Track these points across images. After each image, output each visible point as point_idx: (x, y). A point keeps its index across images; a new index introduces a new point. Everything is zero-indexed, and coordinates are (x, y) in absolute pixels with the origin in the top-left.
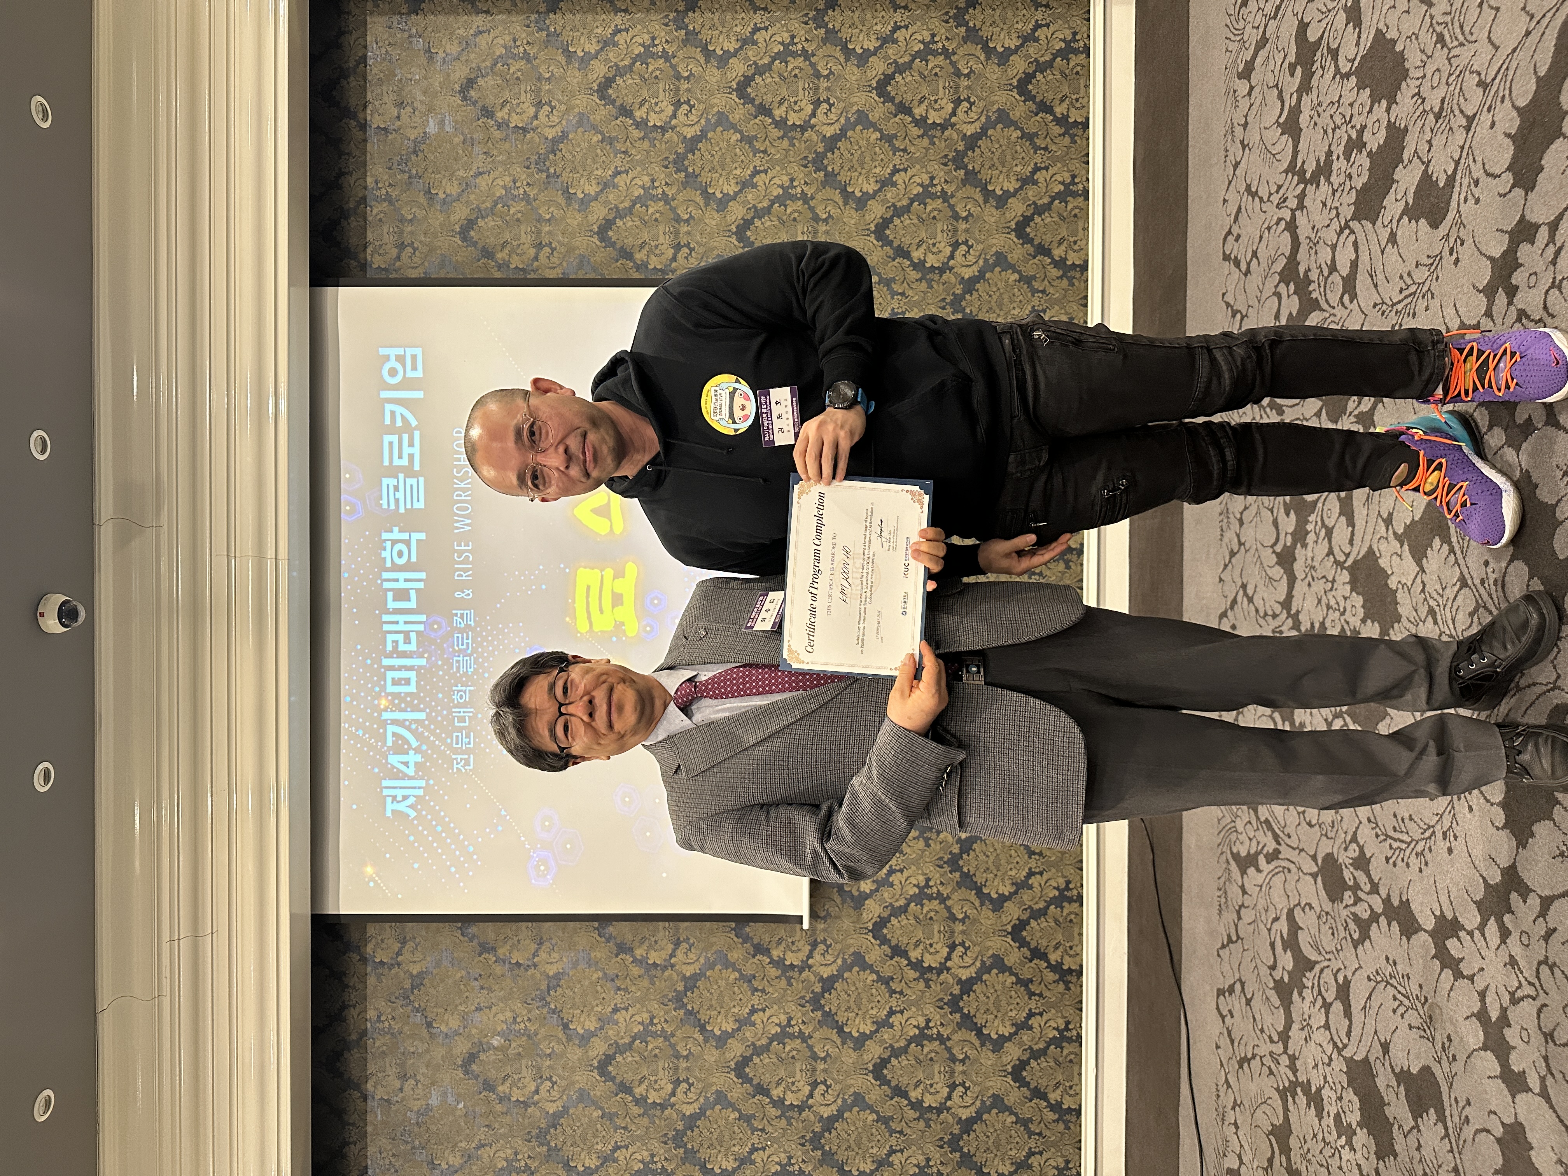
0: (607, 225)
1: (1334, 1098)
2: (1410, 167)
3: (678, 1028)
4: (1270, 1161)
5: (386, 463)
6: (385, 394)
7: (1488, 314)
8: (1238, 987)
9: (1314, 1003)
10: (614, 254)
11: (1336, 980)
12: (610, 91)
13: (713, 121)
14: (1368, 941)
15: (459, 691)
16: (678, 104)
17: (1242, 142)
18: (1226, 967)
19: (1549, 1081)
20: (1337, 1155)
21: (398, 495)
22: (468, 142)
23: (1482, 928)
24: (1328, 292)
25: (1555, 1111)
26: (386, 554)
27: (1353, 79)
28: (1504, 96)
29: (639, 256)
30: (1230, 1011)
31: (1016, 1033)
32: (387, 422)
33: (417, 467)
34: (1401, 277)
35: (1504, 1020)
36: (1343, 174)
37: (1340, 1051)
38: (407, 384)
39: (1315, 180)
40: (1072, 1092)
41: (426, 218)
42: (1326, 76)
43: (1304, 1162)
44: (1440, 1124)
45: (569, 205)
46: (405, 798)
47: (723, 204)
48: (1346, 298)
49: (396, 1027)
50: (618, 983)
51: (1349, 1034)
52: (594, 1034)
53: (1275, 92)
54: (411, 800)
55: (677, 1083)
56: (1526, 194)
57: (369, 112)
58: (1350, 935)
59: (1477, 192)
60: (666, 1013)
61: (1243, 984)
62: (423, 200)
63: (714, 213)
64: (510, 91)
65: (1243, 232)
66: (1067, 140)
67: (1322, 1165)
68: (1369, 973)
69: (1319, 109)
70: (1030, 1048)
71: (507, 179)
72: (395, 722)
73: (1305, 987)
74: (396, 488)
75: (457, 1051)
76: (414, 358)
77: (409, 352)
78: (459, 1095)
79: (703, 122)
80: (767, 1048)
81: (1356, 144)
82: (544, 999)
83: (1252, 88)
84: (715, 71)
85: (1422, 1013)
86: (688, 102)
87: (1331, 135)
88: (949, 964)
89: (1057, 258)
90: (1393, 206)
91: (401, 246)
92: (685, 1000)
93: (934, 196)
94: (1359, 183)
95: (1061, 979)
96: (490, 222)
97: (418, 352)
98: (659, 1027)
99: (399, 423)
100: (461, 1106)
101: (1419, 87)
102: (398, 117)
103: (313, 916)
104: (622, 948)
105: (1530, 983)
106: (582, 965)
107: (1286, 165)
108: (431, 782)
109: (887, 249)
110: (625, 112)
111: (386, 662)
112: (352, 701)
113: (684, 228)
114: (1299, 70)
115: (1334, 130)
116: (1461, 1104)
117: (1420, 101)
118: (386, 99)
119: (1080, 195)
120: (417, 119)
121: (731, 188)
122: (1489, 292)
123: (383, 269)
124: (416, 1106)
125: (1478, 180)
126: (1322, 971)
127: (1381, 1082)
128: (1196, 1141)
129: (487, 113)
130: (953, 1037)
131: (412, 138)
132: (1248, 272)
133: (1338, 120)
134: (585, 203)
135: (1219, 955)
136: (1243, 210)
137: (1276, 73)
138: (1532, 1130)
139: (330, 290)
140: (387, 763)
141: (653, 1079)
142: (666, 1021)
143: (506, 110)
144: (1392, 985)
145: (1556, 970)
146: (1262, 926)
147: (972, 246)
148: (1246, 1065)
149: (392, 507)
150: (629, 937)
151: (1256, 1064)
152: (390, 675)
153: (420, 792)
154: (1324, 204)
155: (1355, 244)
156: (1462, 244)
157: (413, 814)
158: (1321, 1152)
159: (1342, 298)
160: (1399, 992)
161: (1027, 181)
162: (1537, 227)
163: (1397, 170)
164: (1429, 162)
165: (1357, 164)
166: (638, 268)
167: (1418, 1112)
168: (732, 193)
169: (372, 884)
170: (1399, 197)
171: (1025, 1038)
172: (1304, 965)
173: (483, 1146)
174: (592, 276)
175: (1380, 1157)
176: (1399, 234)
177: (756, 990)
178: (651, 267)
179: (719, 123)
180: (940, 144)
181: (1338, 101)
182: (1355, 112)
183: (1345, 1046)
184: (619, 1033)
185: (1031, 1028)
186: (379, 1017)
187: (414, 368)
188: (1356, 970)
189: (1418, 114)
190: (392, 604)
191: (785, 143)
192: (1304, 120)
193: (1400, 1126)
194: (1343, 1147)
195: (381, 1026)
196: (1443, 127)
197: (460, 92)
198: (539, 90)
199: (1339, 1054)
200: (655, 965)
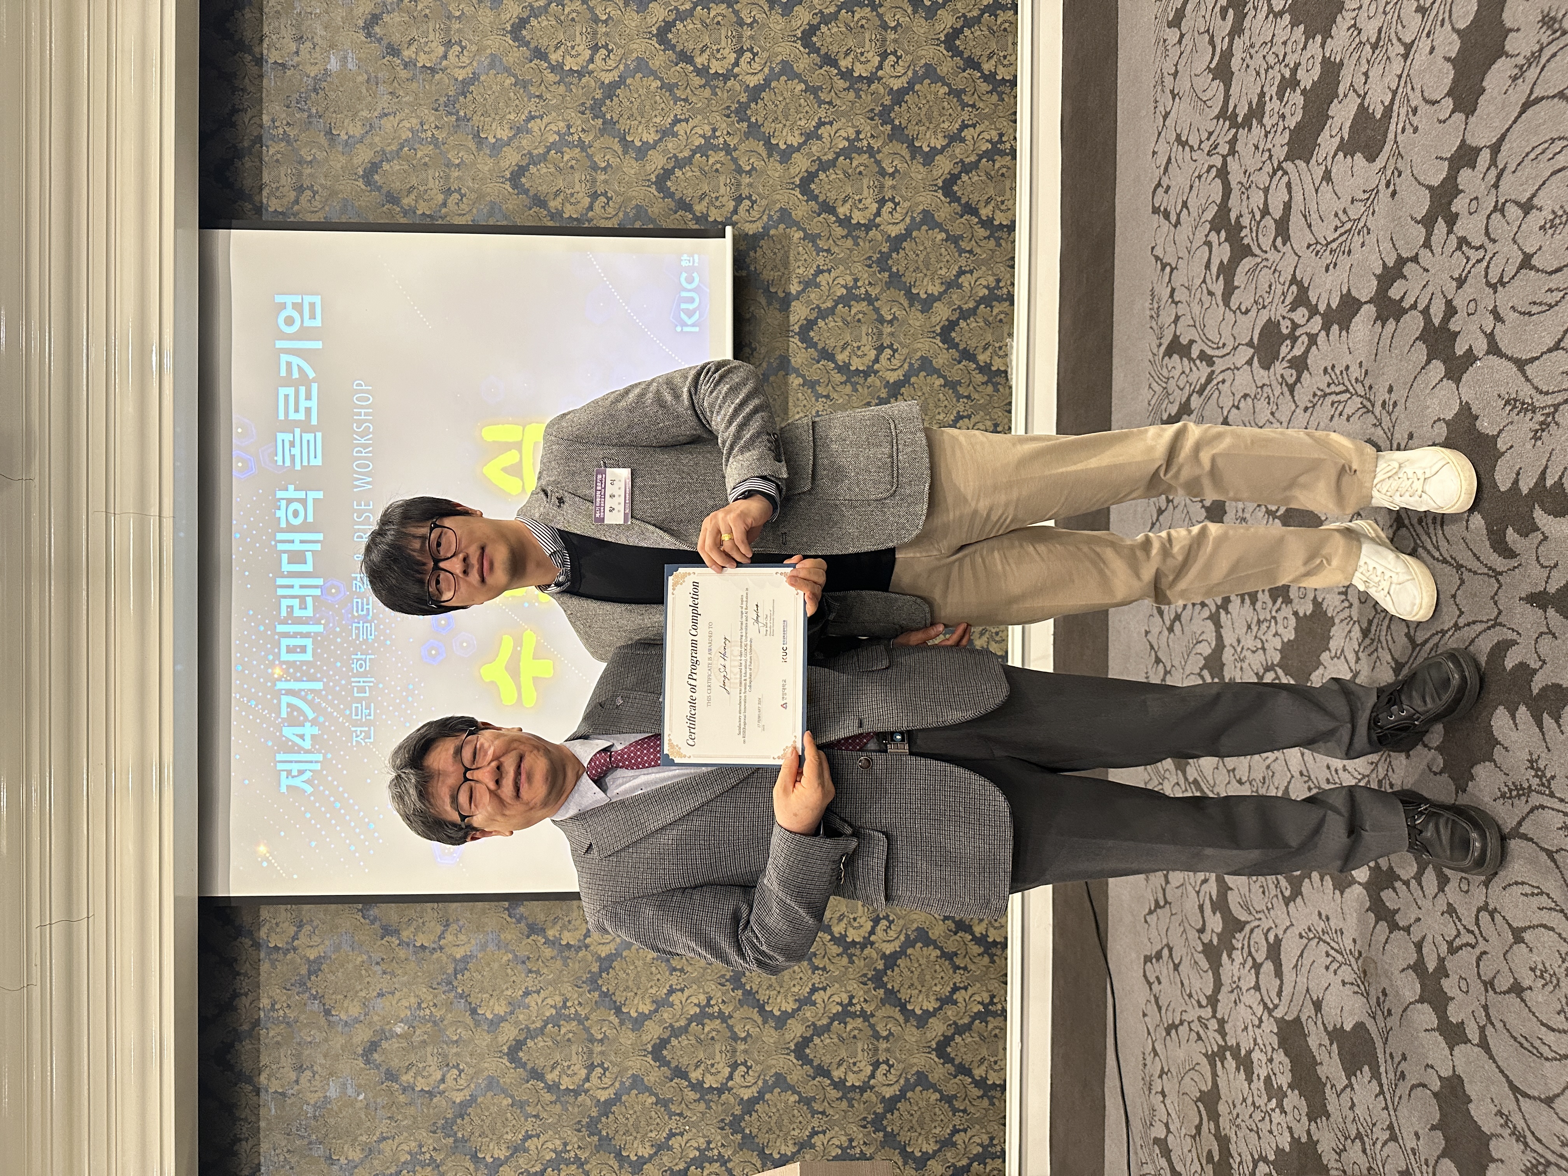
0: (520, 171)
1: (1264, 1060)
2: (1345, 102)
3: (592, 1010)
4: (1199, 1128)
5: (282, 417)
6: (280, 344)
7: (1427, 244)
8: (1166, 952)
9: (1243, 964)
10: (527, 202)
11: (1267, 939)
12: (524, 32)
13: (632, 67)
14: (1299, 898)
15: (358, 660)
16: (595, 49)
17: (1172, 92)
18: (1154, 933)
19: (1489, 1030)
20: (1267, 1118)
21: (293, 451)
22: (372, 81)
23: (1418, 877)
24: (1260, 236)
25: (1495, 1062)
26: (280, 514)
27: (1287, 17)
28: (1443, 20)
29: (553, 204)
30: (1157, 978)
31: (940, 1008)
32: (283, 373)
33: (314, 422)
34: (1336, 215)
35: (1442, 970)
36: (1276, 115)
37: (1270, 1012)
38: (304, 334)
39: (1247, 123)
40: (996, 1067)
41: (327, 160)
42: (1259, 16)
43: (1234, 1128)
44: (1374, 1082)
45: (479, 149)
46: (301, 772)
47: (642, 152)
48: (1279, 240)
49: (292, 1015)
50: (529, 965)
51: (1279, 994)
52: (503, 1019)
53: (1206, 37)
54: (308, 775)
55: (591, 1067)
56: (1467, 118)
57: (265, 46)
58: (1282, 892)
59: (1415, 121)
60: (580, 995)
61: (1171, 950)
62: (323, 140)
63: (633, 162)
64: (418, 28)
65: (1173, 183)
66: (995, 97)
67: (1251, 1130)
68: (1301, 930)
69: (1252, 51)
70: (955, 1023)
71: (414, 121)
72: (290, 692)
73: (1234, 948)
74: (292, 444)
75: (357, 1040)
76: (312, 306)
77: (308, 299)
78: (359, 1086)
79: (621, 67)
80: (685, 1029)
81: (1290, 83)
82: (451, 983)
83: (1182, 36)
84: (634, 14)
85: (1355, 968)
86: (606, 46)
87: (1263, 76)
88: (873, 938)
89: (985, 218)
90: (1327, 142)
91: (300, 189)
92: (600, 982)
93: (860, 151)
94: (1292, 123)
95: (986, 952)
96: (396, 166)
97: (317, 300)
98: (573, 1010)
99: (296, 375)
100: (361, 1097)
101: (1355, 18)
102: (297, 53)
103: (200, 899)
104: (534, 929)
105: (1469, 931)
106: (491, 947)
107: (1217, 111)
108: (329, 756)
109: (812, 203)
110: (540, 54)
111: (281, 628)
112: (243, 671)
113: (602, 177)
114: (1231, 12)
115: (1266, 71)
116: (1396, 1060)
117: (1356, 33)
118: (283, 32)
119: (1007, 155)
120: (317, 55)
121: (651, 137)
122: (1428, 223)
123: (281, 213)
124: (313, 1098)
125: (1416, 108)
126: (1252, 931)
127: (1313, 1042)
128: (1122, 1112)
129: (393, 51)
130: (877, 1014)
131: (312, 75)
132: (1178, 222)
133: (1271, 59)
134: (497, 148)
135: (1146, 921)
136: (1173, 160)
137: (1208, 17)
138: (1471, 1082)
139: (222, 232)
140: (282, 735)
141: (566, 1064)
142: (580, 1004)
143: (413, 48)
144: (1325, 942)
145: (1497, 915)
146: (1190, 888)
147: (899, 203)
148: (1174, 1031)
149: (288, 463)
150: (541, 917)
151: (1183, 1030)
152: (285, 642)
153: (318, 767)
154: (1257, 148)
155: (1289, 185)
156: (1399, 176)
157: (309, 789)
158: (1251, 1116)
159: (1274, 241)
160: (1332, 948)
161: (955, 138)
162: (1478, 150)
163: (1333, 105)
164: (1366, 94)
165: (1291, 103)
166: (552, 216)
167: (1351, 1071)
168: (651, 142)
169: (265, 864)
170: (1334, 133)
171: (949, 1013)
172: (1233, 926)
173: (385, 1139)
174: (505, 223)
175: (1312, 1118)
176: (1334, 171)
177: (675, 969)
178: (566, 216)
179: (637, 69)
180: (866, 98)
181: (1272, 41)
182: (1289, 49)
183: (1276, 1007)
184: (530, 1016)
185: (955, 1003)
186: (273, 1005)
187: (313, 316)
188: (1287, 928)
189: (1354, 46)
190: (286, 567)
191: (707, 92)
192: (1235, 63)
193: (1333, 1086)
194: (1273, 1110)
195: (275, 1015)
196: (1380, 57)
197: (364, 28)
198: (448, 30)
199: (1270, 1015)
200: (568, 946)
